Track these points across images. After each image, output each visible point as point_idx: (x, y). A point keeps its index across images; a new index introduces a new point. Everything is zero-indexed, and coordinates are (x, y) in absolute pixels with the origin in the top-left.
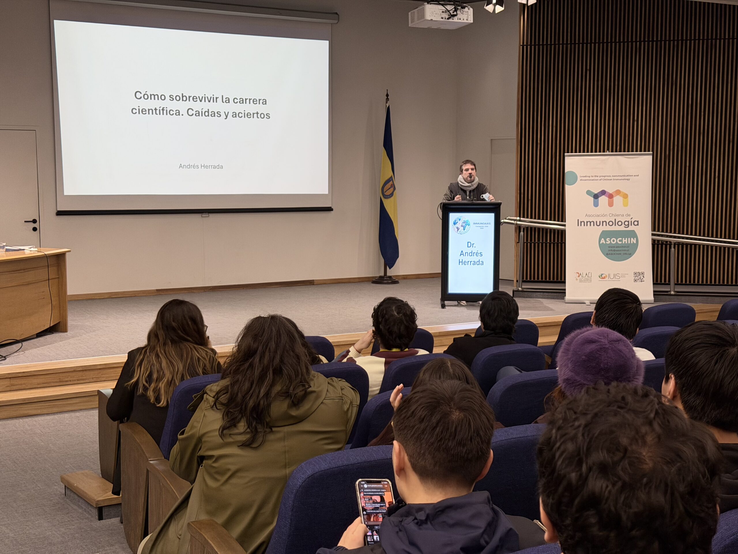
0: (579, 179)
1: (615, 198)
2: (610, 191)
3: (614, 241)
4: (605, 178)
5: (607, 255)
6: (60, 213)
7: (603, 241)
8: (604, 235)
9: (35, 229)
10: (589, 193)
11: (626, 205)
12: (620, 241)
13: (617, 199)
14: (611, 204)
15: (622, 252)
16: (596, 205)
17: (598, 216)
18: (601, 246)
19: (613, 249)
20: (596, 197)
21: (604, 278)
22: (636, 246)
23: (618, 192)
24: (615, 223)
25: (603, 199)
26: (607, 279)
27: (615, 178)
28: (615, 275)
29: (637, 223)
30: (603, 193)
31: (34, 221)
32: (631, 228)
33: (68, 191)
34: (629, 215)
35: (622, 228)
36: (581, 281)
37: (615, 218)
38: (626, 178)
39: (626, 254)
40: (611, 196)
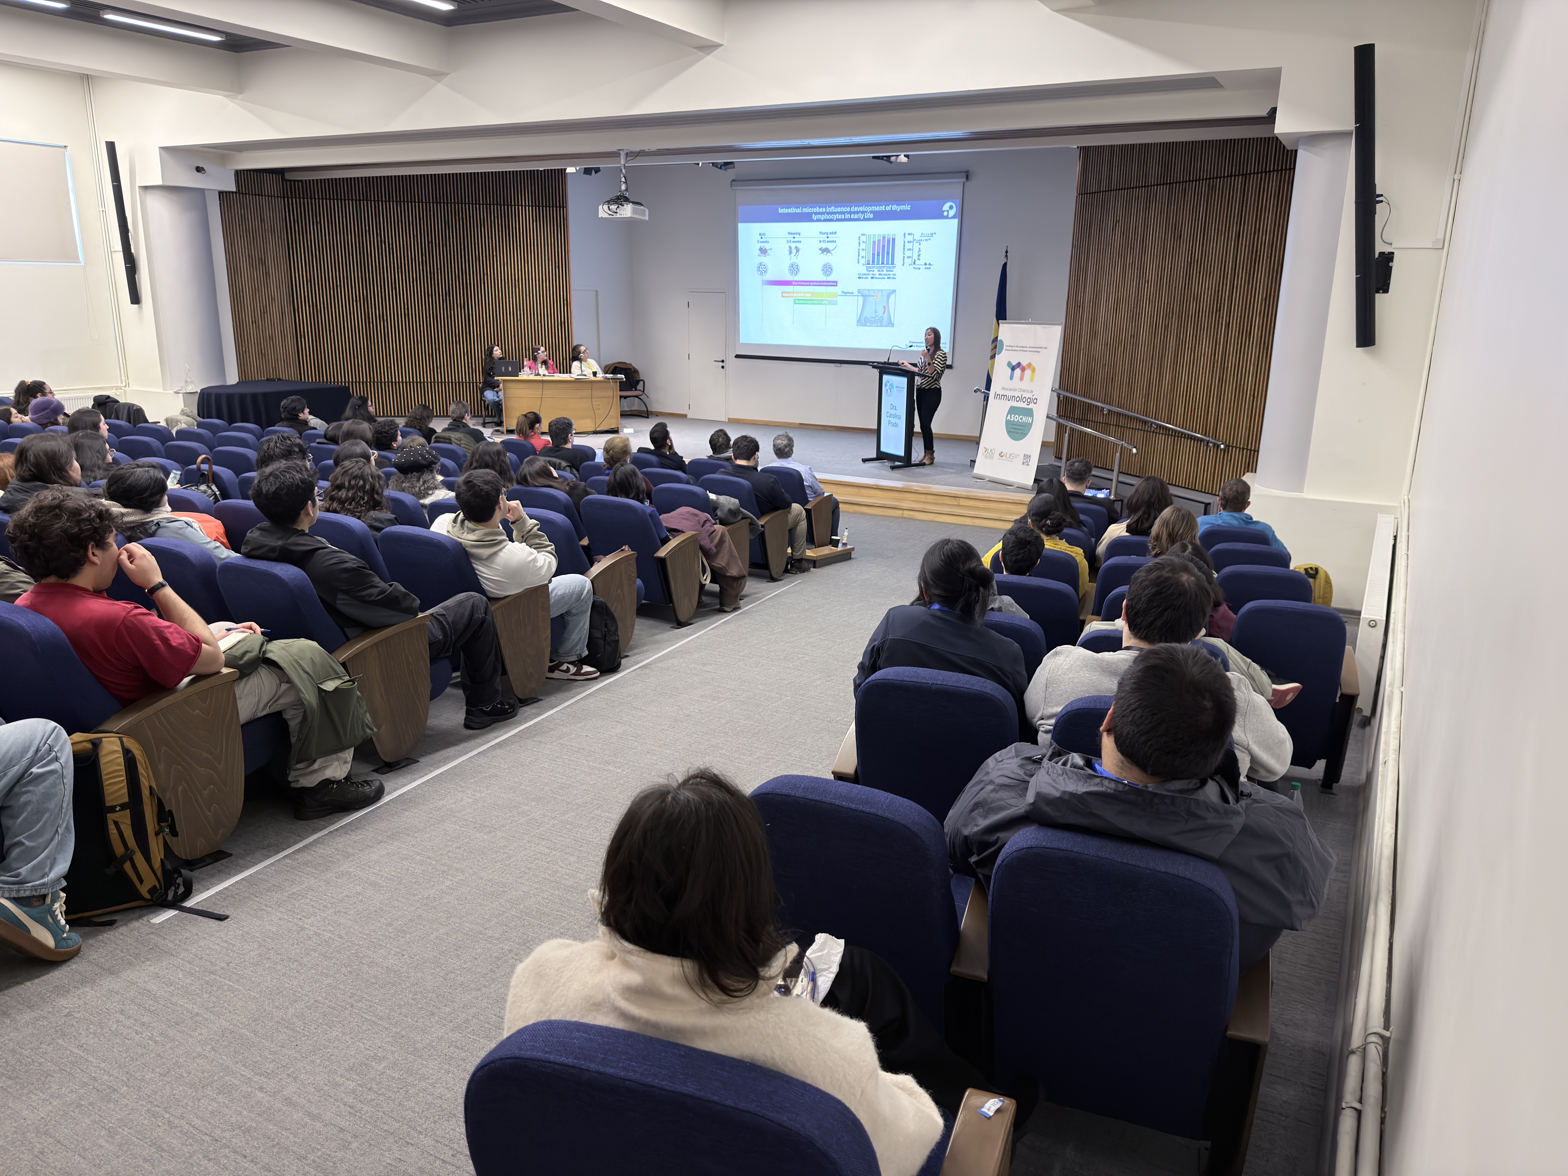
0: (1005, 348)
1: (1026, 372)
2: (1024, 364)
3: (1016, 418)
4: (1023, 349)
5: (1009, 432)
6: (737, 356)
7: (1009, 418)
8: (1013, 410)
9: (723, 367)
10: (1009, 364)
11: (1032, 380)
12: (1021, 419)
13: (1028, 372)
14: (1022, 379)
15: (1020, 431)
16: (1011, 378)
17: (1011, 390)
18: (1008, 423)
19: (1015, 427)
20: (1013, 369)
21: (1002, 457)
22: (1030, 425)
23: (1030, 365)
24: (1021, 399)
25: (1018, 371)
26: (1004, 458)
27: (1031, 349)
28: (1010, 455)
29: (1035, 401)
30: (1019, 364)
31: (723, 361)
32: (1031, 406)
33: (743, 339)
34: (1032, 392)
35: (1024, 405)
36: (986, 457)
37: (1023, 393)
38: (1036, 350)
39: (1022, 433)
40: (1023, 370)
